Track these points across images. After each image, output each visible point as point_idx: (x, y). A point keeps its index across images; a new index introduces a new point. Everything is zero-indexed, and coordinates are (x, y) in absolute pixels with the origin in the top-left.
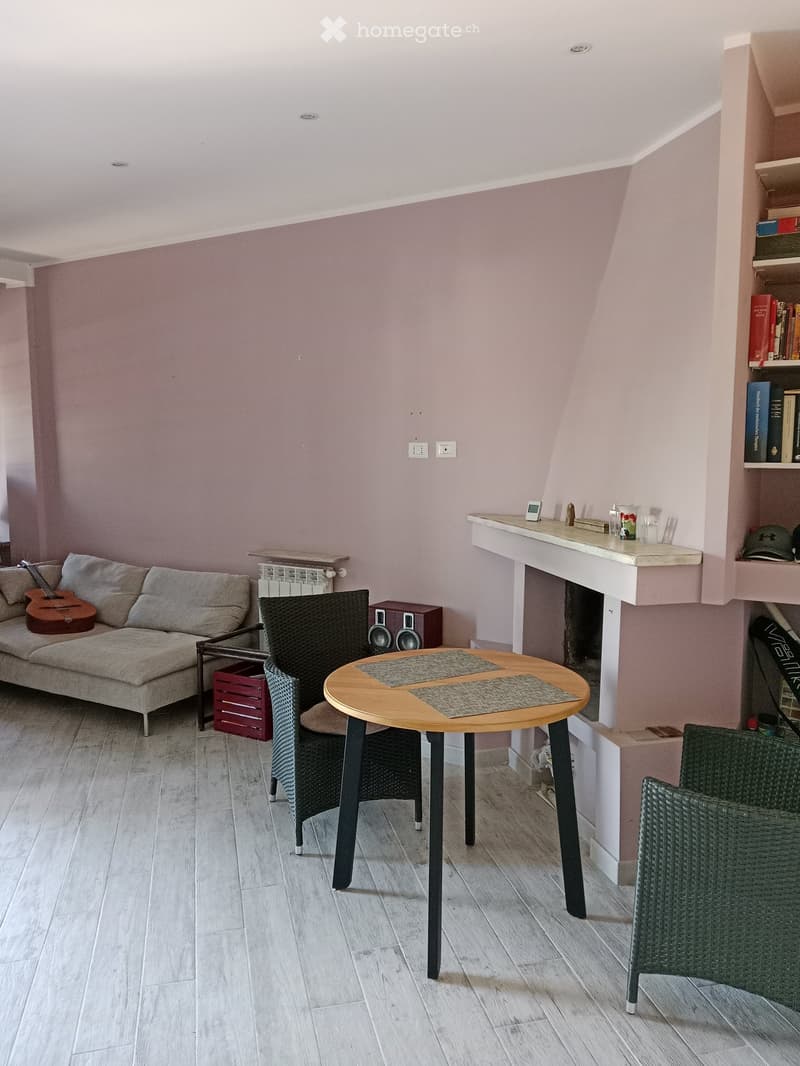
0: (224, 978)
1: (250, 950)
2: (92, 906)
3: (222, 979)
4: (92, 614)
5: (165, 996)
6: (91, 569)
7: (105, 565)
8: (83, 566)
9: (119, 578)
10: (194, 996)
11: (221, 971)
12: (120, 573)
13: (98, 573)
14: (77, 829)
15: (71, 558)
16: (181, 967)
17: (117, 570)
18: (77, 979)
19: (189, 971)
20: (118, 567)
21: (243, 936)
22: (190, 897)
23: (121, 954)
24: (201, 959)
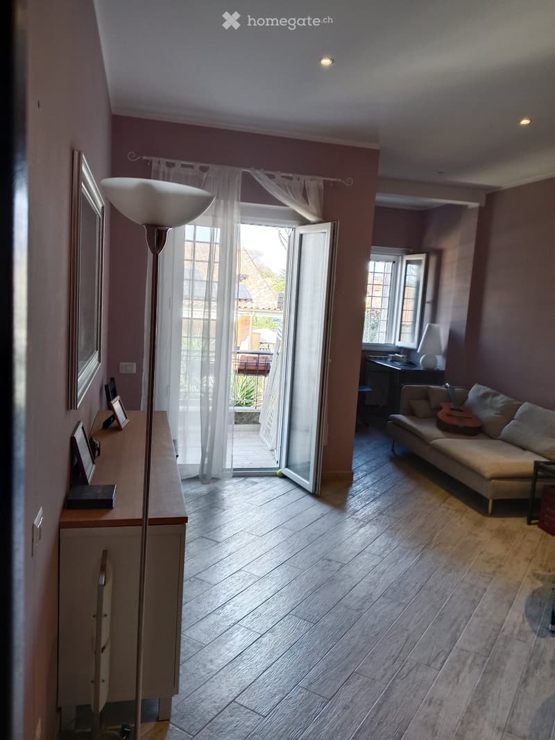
0: (458, 680)
1: (484, 673)
2: (404, 601)
3: (456, 680)
4: (479, 425)
5: (417, 671)
6: (485, 396)
7: (495, 395)
8: (481, 392)
9: (501, 405)
10: (434, 680)
11: (458, 675)
12: (503, 403)
13: (488, 401)
14: (418, 554)
15: (475, 387)
16: (435, 659)
17: (501, 399)
18: (377, 635)
19: (439, 665)
20: (502, 398)
21: (484, 662)
22: (464, 622)
23: (406, 634)
24: (450, 662)
